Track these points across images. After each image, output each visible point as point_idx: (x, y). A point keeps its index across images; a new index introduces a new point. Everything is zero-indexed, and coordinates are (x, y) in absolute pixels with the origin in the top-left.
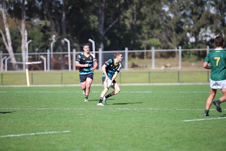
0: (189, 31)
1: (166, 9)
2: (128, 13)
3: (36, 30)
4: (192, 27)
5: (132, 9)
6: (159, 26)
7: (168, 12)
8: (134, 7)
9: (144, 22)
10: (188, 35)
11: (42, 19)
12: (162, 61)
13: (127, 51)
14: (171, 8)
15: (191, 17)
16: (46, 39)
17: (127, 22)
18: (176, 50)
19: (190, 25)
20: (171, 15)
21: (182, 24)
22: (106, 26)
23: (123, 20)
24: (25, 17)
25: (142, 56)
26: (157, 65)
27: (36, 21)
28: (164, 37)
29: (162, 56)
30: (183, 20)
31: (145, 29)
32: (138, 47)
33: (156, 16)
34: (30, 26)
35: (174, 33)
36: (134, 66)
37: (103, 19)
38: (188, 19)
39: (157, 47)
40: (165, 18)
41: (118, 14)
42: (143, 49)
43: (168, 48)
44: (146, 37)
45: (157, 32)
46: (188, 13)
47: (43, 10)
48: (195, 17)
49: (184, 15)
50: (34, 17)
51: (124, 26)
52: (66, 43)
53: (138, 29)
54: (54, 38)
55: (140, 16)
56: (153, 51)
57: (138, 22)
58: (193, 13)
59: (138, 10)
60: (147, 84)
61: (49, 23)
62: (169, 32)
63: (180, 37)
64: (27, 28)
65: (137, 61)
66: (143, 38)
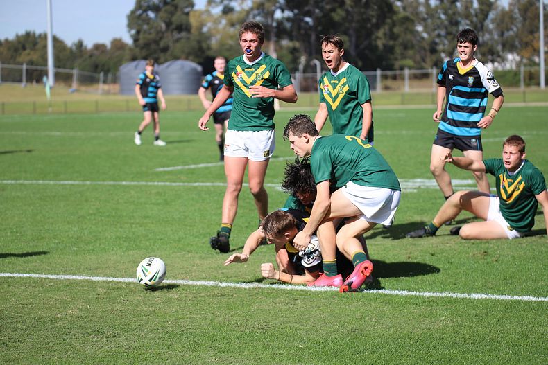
0: (444, 51)
1: (420, 28)
2: (380, 33)
3: (285, 52)
4: (446, 46)
5: (385, 30)
6: (413, 47)
7: (422, 32)
8: (387, 27)
9: (397, 43)
10: (443, 55)
11: (291, 39)
12: (416, 83)
13: (379, 72)
14: (426, 28)
15: (445, 37)
16: (295, 61)
17: (380, 43)
18: (430, 71)
19: (444, 45)
20: (425, 35)
21: (436, 44)
22: (357, 46)
23: (375, 41)
24: (274, 39)
25: (395, 78)
26: (411, 86)
27: (285, 43)
28: (418, 57)
29: (415, 77)
30: (437, 40)
31: (398, 50)
32: (390, 68)
33: (409, 37)
34: (278, 48)
35: (428, 54)
36: (386, 88)
37: (354, 39)
38: (443, 39)
39: (410, 68)
40: (418, 38)
41: (369, 34)
42: (395, 70)
43: (421, 69)
44: (399, 57)
45: (410, 52)
46: (443, 33)
47: (291, 31)
48: (450, 37)
49: (439, 36)
50: (283, 39)
51: (376, 47)
52: (316, 65)
53: (390, 50)
54: (303, 59)
55: (393, 36)
56: (407, 72)
57: (391, 43)
58: (449, 33)
59: (391, 30)
60: (401, 107)
61: (297, 44)
62: (423, 52)
63: (434, 58)
64: (276, 50)
65: (389, 83)
66: (396, 59)
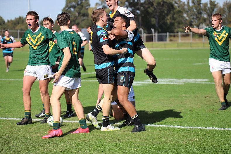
0: (195, 25)
1: (185, 15)
2: (169, 17)
6: (182, 23)
7: (186, 17)
8: (171, 15)
12: (183, 38)
14: (188, 15)
15: (196, 19)
17: (168, 22)
19: (195, 22)
21: (192, 22)
22: (159, 23)
23: (166, 20)
25: (174, 36)
26: (181, 40)
29: (183, 36)
30: (192, 20)
31: (176, 24)
32: (173, 32)
33: (181, 19)
36: (171, 40)
37: (157, 20)
38: (195, 20)
39: (181, 32)
40: (185, 19)
41: (164, 18)
42: (175, 33)
44: (176, 27)
45: (181, 25)
46: (195, 17)
48: (198, 19)
49: (193, 18)
51: (167, 23)
52: (141, 31)
53: (172, 24)
55: (174, 19)
56: (180, 34)
57: (173, 21)
58: (197, 17)
59: (173, 16)
65: (172, 38)
66: (175, 28)
